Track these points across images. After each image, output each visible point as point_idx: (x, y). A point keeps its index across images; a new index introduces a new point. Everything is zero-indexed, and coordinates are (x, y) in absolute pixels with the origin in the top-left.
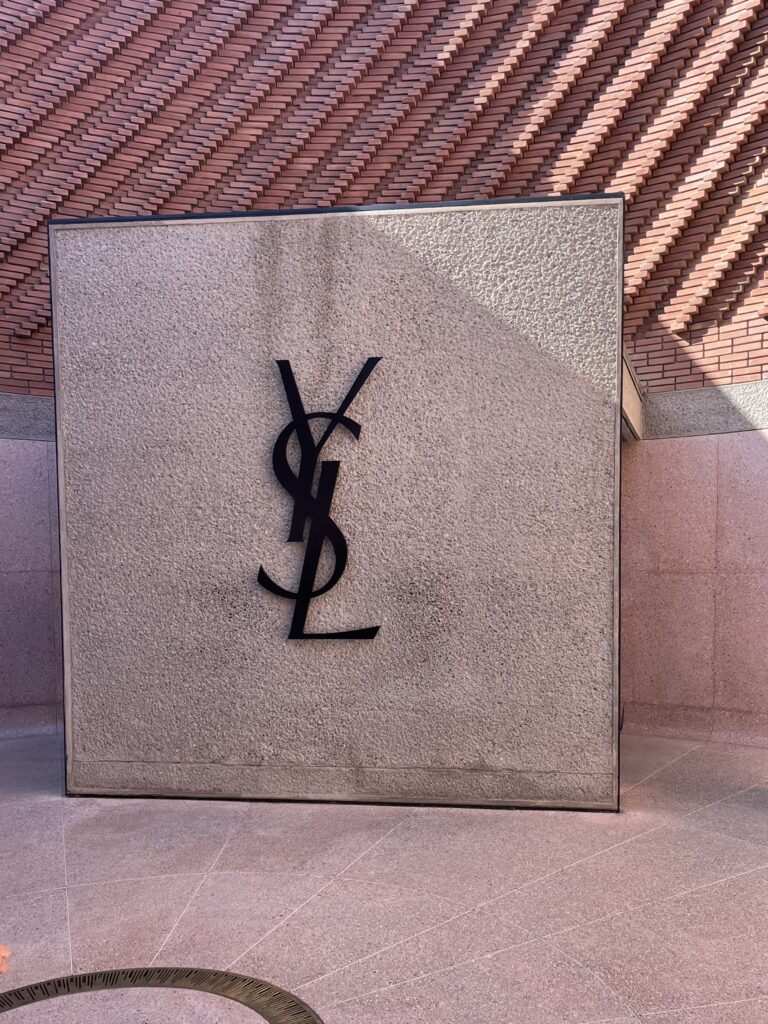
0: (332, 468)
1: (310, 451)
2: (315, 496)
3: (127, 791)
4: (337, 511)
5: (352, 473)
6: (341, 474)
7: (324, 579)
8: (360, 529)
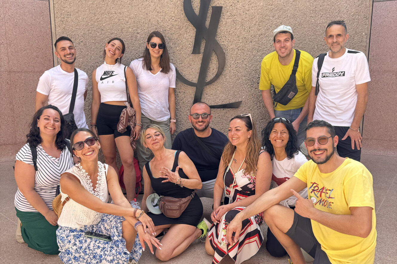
0: (218, 12)
2: (207, 26)
4: (218, 37)
5: (227, 14)
6: (222, 14)
7: (211, 75)
8: (231, 47)
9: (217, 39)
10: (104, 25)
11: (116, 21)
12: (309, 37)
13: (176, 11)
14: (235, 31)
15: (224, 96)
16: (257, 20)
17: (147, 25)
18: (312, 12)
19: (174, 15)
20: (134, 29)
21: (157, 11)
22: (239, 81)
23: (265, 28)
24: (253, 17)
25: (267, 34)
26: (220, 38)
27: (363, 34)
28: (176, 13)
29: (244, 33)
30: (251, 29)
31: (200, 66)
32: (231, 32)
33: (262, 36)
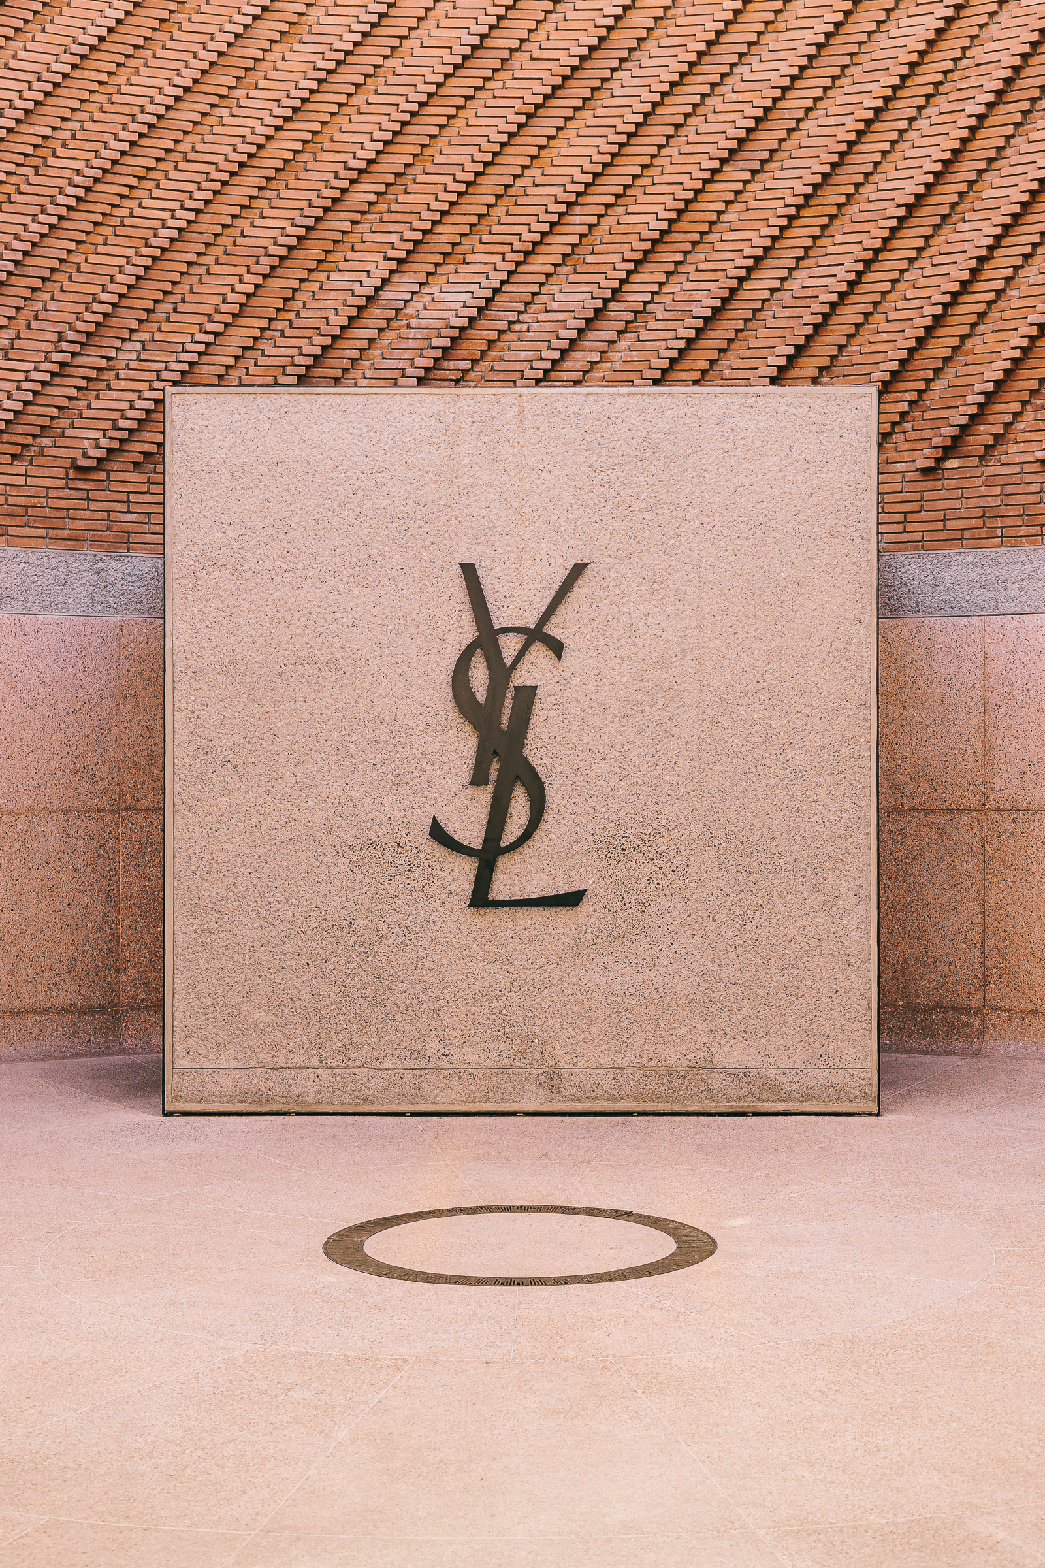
0: (527, 696)
1: (500, 673)
2: (505, 725)
3: (248, 1106)
4: (530, 747)
5: (549, 700)
6: (536, 701)
7: (512, 832)
8: (559, 769)
9: (528, 753)
10: (279, 725)
11: (305, 716)
12: (737, 749)
13: (437, 695)
14: (570, 735)
15: (545, 877)
16: (616, 713)
17: (370, 725)
18: (738, 694)
19: (429, 703)
20: (344, 732)
21: (395, 695)
22: (580, 845)
23: (636, 729)
24: (607, 706)
25: (638, 743)
26: (535, 751)
27: (862, 740)
28: (434, 698)
29: (586, 740)
30: (603, 731)
31: (487, 812)
32: (559, 738)
33: (629, 747)
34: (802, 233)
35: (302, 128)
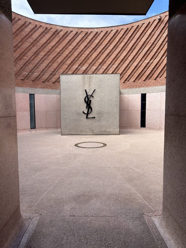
0: (90, 101)
1: (88, 99)
2: (89, 103)
3: (68, 134)
5: (92, 101)
8: (93, 107)
15: (92, 116)
22: (95, 113)
24: (97, 102)
26: (91, 105)
27: (118, 104)
28: (83, 101)
29: (95, 104)
31: (87, 110)
34: (113, 62)
35: (71, 53)
